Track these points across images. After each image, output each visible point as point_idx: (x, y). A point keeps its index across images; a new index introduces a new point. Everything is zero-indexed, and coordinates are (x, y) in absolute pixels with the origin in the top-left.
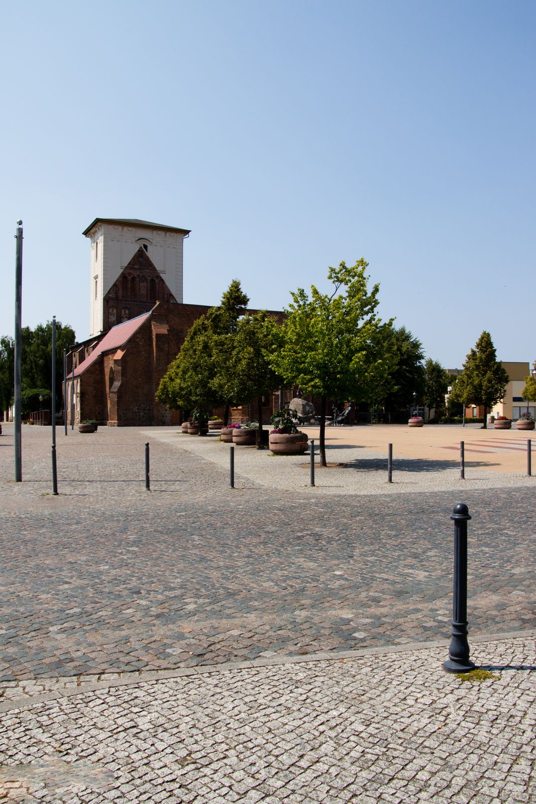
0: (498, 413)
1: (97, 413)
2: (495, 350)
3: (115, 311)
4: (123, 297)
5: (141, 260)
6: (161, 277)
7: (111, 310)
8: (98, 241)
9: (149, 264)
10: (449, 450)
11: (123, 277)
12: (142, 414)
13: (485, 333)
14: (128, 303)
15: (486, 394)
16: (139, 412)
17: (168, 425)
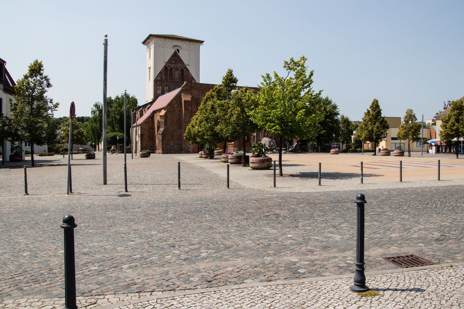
0: (383, 146)
1: (150, 146)
2: (381, 110)
3: (160, 87)
4: (165, 79)
5: (176, 58)
6: (187, 68)
7: (158, 87)
8: (151, 48)
9: (180, 61)
10: (355, 167)
11: (165, 68)
12: (176, 147)
13: (375, 100)
14: (168, 82)
15: (375, 135)
16: (174, 146)
17: (191, 153)
